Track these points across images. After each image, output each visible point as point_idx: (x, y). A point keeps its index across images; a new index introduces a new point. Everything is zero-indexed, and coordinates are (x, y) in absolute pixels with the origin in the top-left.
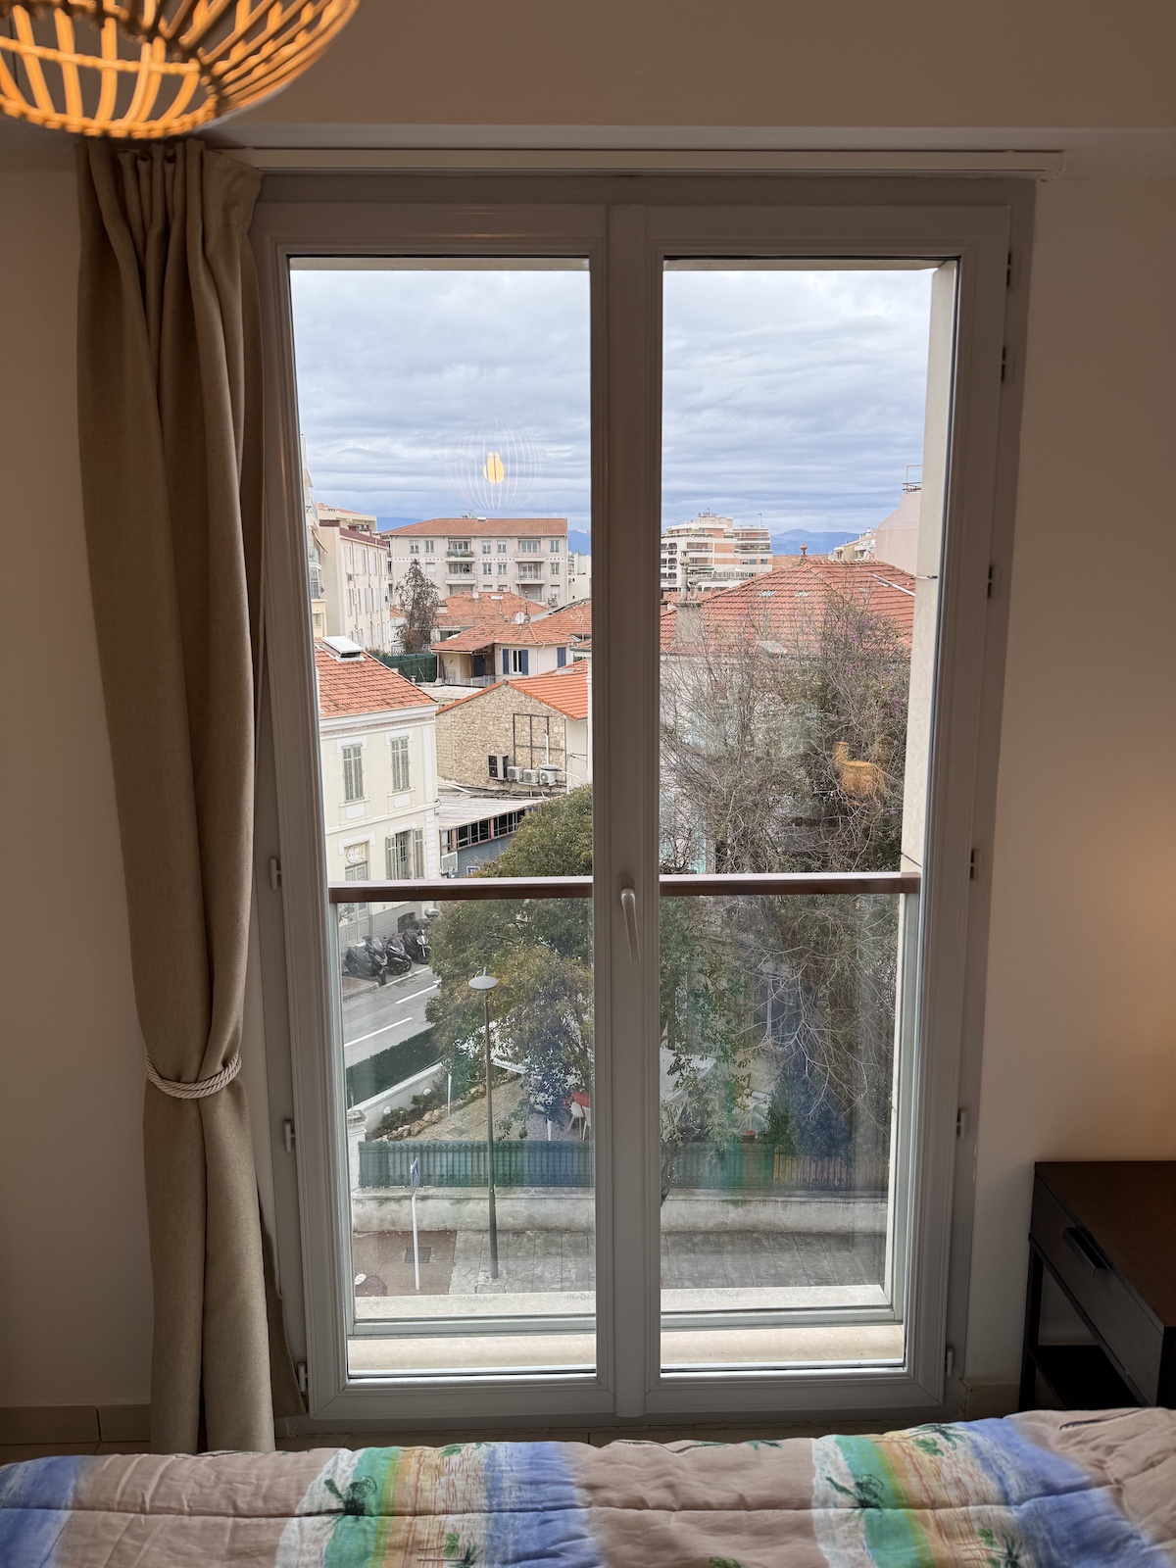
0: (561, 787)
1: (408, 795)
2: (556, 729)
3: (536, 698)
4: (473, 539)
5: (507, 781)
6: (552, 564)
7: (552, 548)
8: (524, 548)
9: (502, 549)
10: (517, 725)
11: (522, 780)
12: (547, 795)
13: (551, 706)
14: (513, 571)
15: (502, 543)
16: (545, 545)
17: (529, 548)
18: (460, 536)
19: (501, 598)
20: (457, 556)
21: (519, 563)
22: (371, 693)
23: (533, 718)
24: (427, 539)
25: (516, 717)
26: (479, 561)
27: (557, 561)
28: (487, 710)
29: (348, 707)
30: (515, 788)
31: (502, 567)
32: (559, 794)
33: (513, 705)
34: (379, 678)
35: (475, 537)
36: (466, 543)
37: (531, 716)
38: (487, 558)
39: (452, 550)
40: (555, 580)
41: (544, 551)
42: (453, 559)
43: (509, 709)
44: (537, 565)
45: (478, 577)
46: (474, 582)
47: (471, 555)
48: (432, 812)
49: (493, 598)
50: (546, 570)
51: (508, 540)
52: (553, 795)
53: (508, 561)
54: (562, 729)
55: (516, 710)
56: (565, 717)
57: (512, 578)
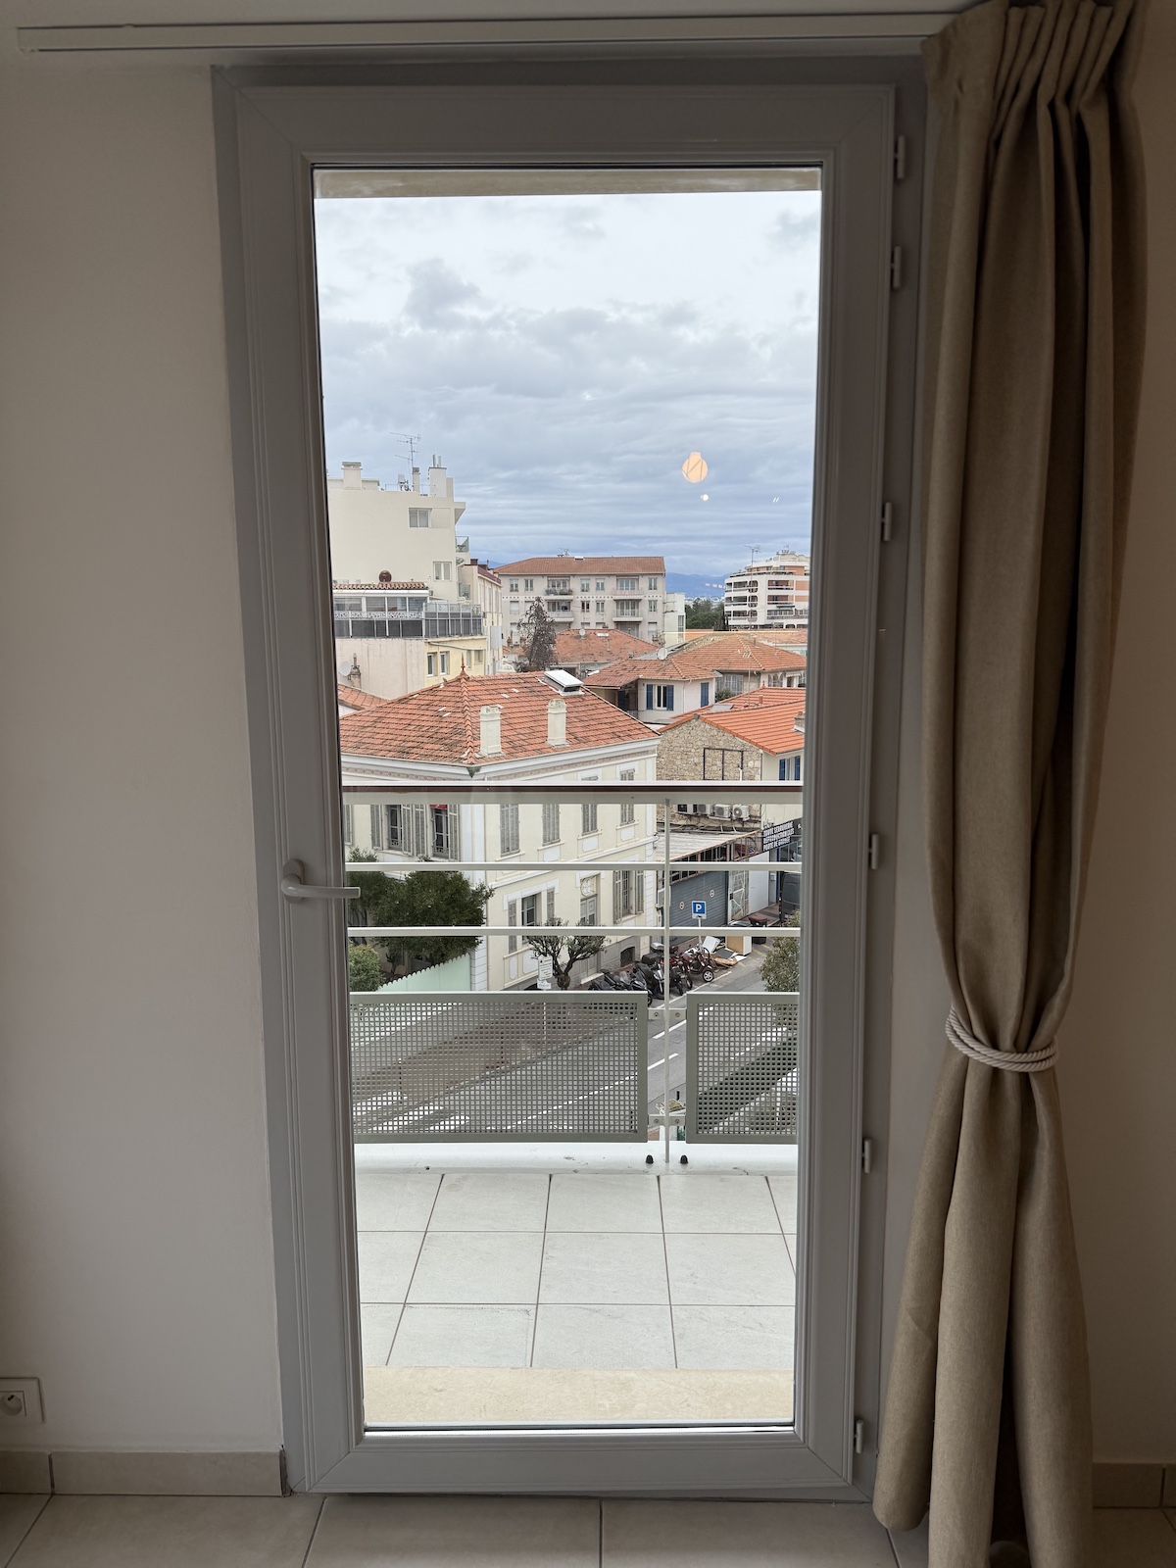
0: (755, 822)
1: (632, 828)
2: (751, 764)
3: (730, 732)
4: (571, 577)
5: (696, 816)
6: (650, 601)
7: (650, 586)
8: (622, 586)
9: (600, 587)
10: (707, 759)
11: (713, 814)
12: (738, 830)
13: (746, 740)
14: (610, 608)
15: (600, 581)
16: (644, 583)
17: (627, 585)
18: (558, 571)
19: (607, 635)
20: (556, 594)
21: (617, 601)
22: (600, 727)
23: (726, 752)
24: (527, 578)
25: (707, 751)
26: (578, 598)
27: (655, 598)
28: (674, 744)
29: (586, 740)
30: (703, 822)
31: (600, 605)
32: (754, 829)
33: (703, 739)
34: (601, 711)
35: (574, 575)
36: (564, 583)
37: (723, 750)
38: (585, 597)
39: (551, 588)
40: (652, 617)
41: (642, 590)
42: (552, 597)
43: (699, 743)
44: (635, 603)
45: (576, 615)
46: (572, 620)
47: (570, 593)
48: (651, 846)
49: (599, 635)
50: (644, 607)
51: (607, 578)
52: (746, 830)
53: (606, 599)
54: (758, 764)
55: (707, 744)
56: (761, 751)
57: (611, 614)
